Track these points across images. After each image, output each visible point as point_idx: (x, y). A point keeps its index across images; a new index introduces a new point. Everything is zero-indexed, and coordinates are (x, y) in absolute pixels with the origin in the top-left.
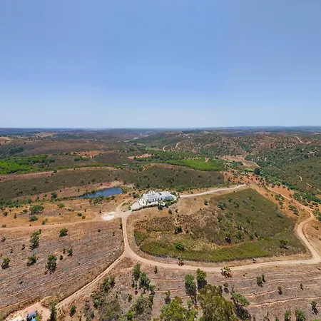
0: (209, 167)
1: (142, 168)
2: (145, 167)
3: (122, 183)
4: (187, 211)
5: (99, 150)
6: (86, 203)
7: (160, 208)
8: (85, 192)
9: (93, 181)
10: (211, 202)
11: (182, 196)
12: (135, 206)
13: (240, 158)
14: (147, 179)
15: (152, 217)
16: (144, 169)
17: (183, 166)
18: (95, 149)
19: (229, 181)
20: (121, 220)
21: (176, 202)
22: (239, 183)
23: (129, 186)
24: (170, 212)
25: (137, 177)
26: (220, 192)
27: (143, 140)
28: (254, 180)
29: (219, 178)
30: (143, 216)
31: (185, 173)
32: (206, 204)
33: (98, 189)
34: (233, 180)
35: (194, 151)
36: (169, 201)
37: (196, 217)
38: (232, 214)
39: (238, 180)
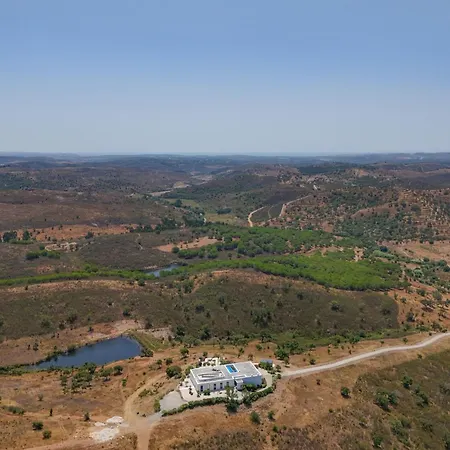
0: (361, 281)
1: (191, 285)
2: (199, 278)
3: (140, 325)
4: (297, 417)
5: (89, 223)
6: (52, 384)
7: (232, 407)
8: (50, 351)
9: (72, 320)
10: (358, 389)
11: (287, 373)
12: (171, 402)
13: (443, 252)
14: (202, 315)
15: (212, 430)
16: (197, 287)
17: (295, 277)
18: (79, 220)
19: (410, 319)
20: (134, 438)
21: (269, 392)
22: (436, 327)
23: (157, 335)
24: (255, 420)
25: (178, 308)
26: (383, 357)
27: (196, 192)
29: (386, 312)
30: (187, 430)
31: (301, 297)
32: (345, 395)
33: (83, 342)
34: (420, 318)
35: (326, 227)
36: (253, 389)
37: (319, 432)
38: (409, 426)
39: (434, 317)
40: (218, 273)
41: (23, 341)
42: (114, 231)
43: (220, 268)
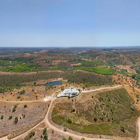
0: (107, 73)
4: (81, 101)
5: (61, 60)
6: (44, 89)
7: (69, 98)
8: (47, 82)
9: (51, 77)
10: (96, 96)
14: (74, 78)
15: (64, 102)
16: (74, 73)
19: (115, 81)
20: (51, 101)
22: (119, 84)
24: (73, 101)
25: (70, 76)
26: (104, 90)
28: (130, 82)
29: (110, 80)
30: (60, 101)
31: (93, 76)
32: (93, 97)
33: (52, 81)
34: (117, 81)
35: (104, 61)
36: (74, 95)
37: (84, 104)
38: (104, 105)
39: (120, 81)
40: (78, 70)
41: (43, 80)
42: (65, 61)
43: (79, 70)
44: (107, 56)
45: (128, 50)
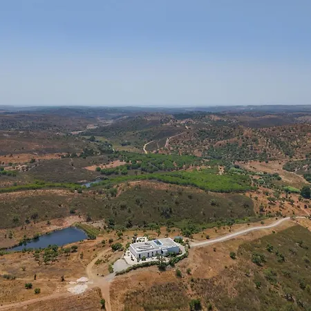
0: (227, 187)
1: (116, 191)
2: (120, 187)
3: (83, 219)
4: (206, 272)
6: (28, 260)
7: (162, 267)
8: (21, 238)
9: (35, 217)
10: (240, 253)
11: (193, 244)
12: (119, 266)
13: (275, 168)
14: (126, 211)
15: (151, 283)
16: (120, 192)
17: (185, 185)
18: (23, 151)
19: (262, 210)
20: (99, 291)
21: (185, 256)
22: (279, 215)
23: (95, 225)
24: (179, 275)
25: (108, 207)
26: (251, 233)
27: (104, 131)
28: (302, 208)
29: (246, 206)
30: (134, 284)
31: (190, 197)
32: (233, 257)
33: (44, 231)
34: (267, 209)
36: (174, 255)
37: (221, 281)
39: (276, 208)
40: (133, 183)
41: (1, 232)
43: (134, 180)
44: (201, 134)
45: (252, 116)
